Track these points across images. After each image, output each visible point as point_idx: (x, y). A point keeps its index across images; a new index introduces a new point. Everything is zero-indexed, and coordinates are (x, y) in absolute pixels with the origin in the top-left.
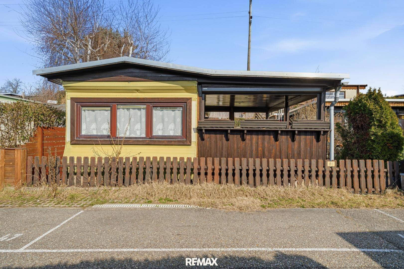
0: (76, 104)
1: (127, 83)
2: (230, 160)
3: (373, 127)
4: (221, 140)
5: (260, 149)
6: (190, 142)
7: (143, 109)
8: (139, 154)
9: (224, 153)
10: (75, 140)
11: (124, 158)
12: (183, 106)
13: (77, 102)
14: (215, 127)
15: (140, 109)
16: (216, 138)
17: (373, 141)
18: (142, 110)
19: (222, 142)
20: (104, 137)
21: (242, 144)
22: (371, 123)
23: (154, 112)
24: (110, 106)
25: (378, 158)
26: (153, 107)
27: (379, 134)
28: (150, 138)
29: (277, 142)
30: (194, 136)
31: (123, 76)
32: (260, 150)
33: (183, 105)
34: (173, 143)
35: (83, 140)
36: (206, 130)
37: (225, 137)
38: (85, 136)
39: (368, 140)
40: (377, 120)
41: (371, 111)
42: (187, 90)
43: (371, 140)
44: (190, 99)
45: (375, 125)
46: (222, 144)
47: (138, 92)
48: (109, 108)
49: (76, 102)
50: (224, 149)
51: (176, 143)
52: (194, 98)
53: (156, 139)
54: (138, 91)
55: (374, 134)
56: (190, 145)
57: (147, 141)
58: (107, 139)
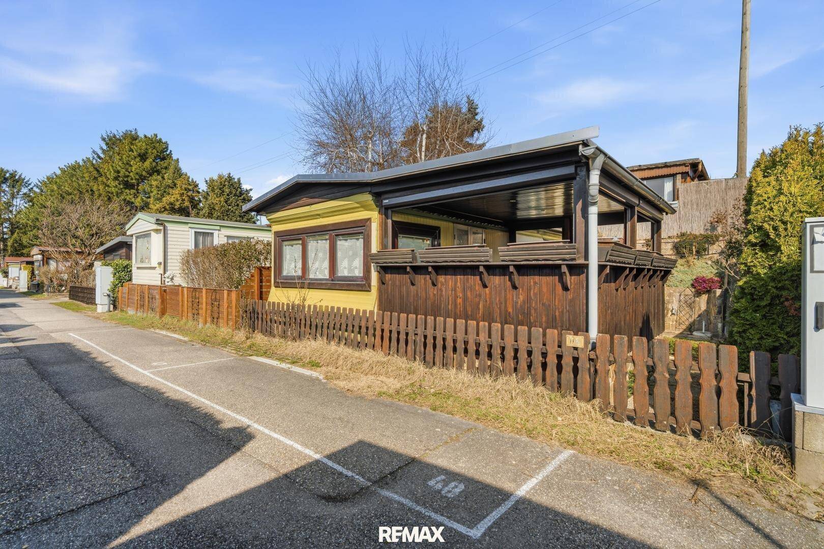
0: (279, 239)
1: (309, 207)
4: (406, 283)
6: (369, 286)
9: (409, 306)
10: (276, 282)
12: (363, 231)
13: (279, 237)
15: (324, 240)
16: (399, 281)
18: (326, 241)
19: (407, 287)
20: (299, 279)
21: (432, 291)
23: (339, 243)
24: (300, 239)
26: (336, 235)
28: (332, 280)
29: (487, 290)
30: (374, 277)
31: (305, 199)
32: (460, 303)
34: (352, 288)
35: (282, 282)
37: (409, 278)
38: (287, 278)
42: (365, 207)
44: (369, 219)
46: (407, 291)
47: (320, 217)
48: (300, 242)
51: (355, 288)
52: (374, 216)
53: (338, 281)
56: (370, 291)
57: (329, 284)
58: (300, 281)
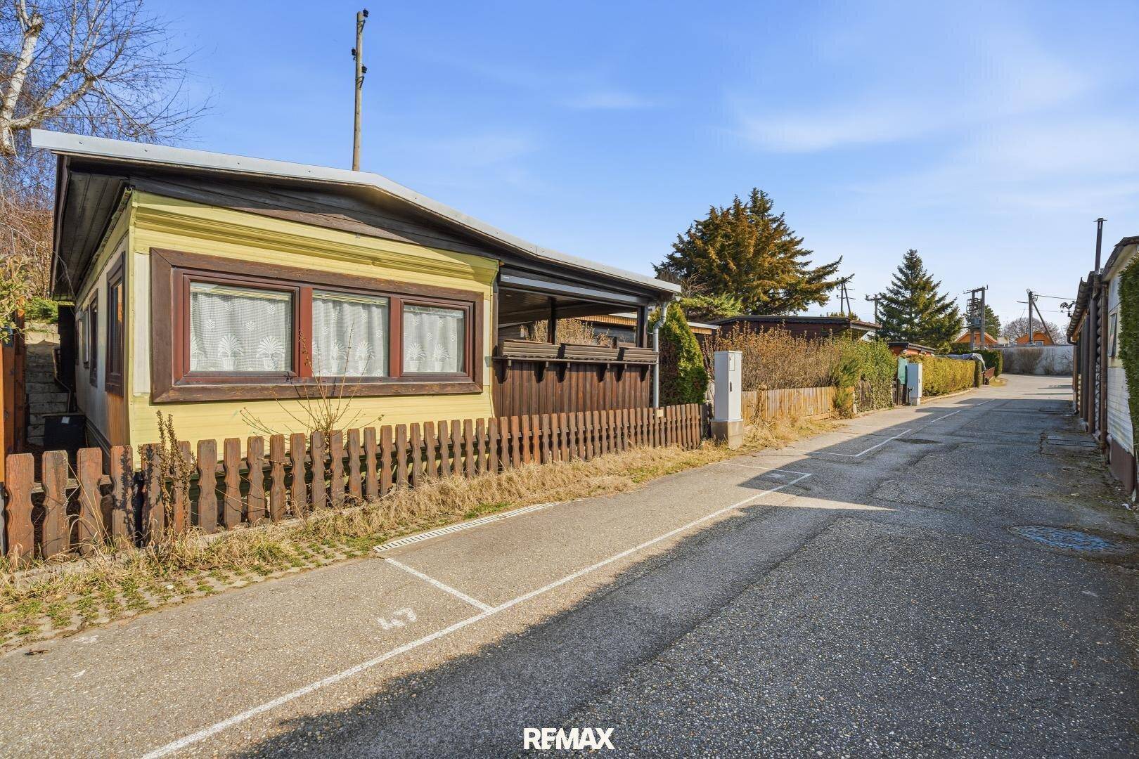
0: (174, 272)
1: (353, 236)
2: (546, 417)
3: (682, 360)
4: (529, 380)
5: (581, 394)
6: (481, 387)
7: (377, 306)
8: (380, 419)
9: (534, 406)
10: (173, 389)
11: (345, 432)
12: (467, 308)
13: (178, 267)
14: (522, 357)
15: (369, 305)
16: (521, 377)
17: (683, 379)
18: (374, 309)
19: (531, 385)
20: (277, 379)
22: (679, 354)
24: (288, 291)
25: (689, 402)
26: (406, 304)
27: (689, 369)
28: (399, 380)
29: (601, 384)
30: (487, 373)
31: (344, 217)
33: (466, 306)
35: (204, 389)
36: (513, 362)
37: (535, 375)
39: (677, 378)
40: (686, 350)
41: (677, 337)
42: (478, 276)
43: (681, 377)
44: (482, 296)
45: (683, 357)
46: (531, 388)
47: (373, 264)
49: (173, 266)
50: (534, 399)
52: (488, 293)
53: (414, 381)
54: (375, 261)
55: (685, 370)
56: (479, 393)
57: (394, 387)
58: (287, 385)
